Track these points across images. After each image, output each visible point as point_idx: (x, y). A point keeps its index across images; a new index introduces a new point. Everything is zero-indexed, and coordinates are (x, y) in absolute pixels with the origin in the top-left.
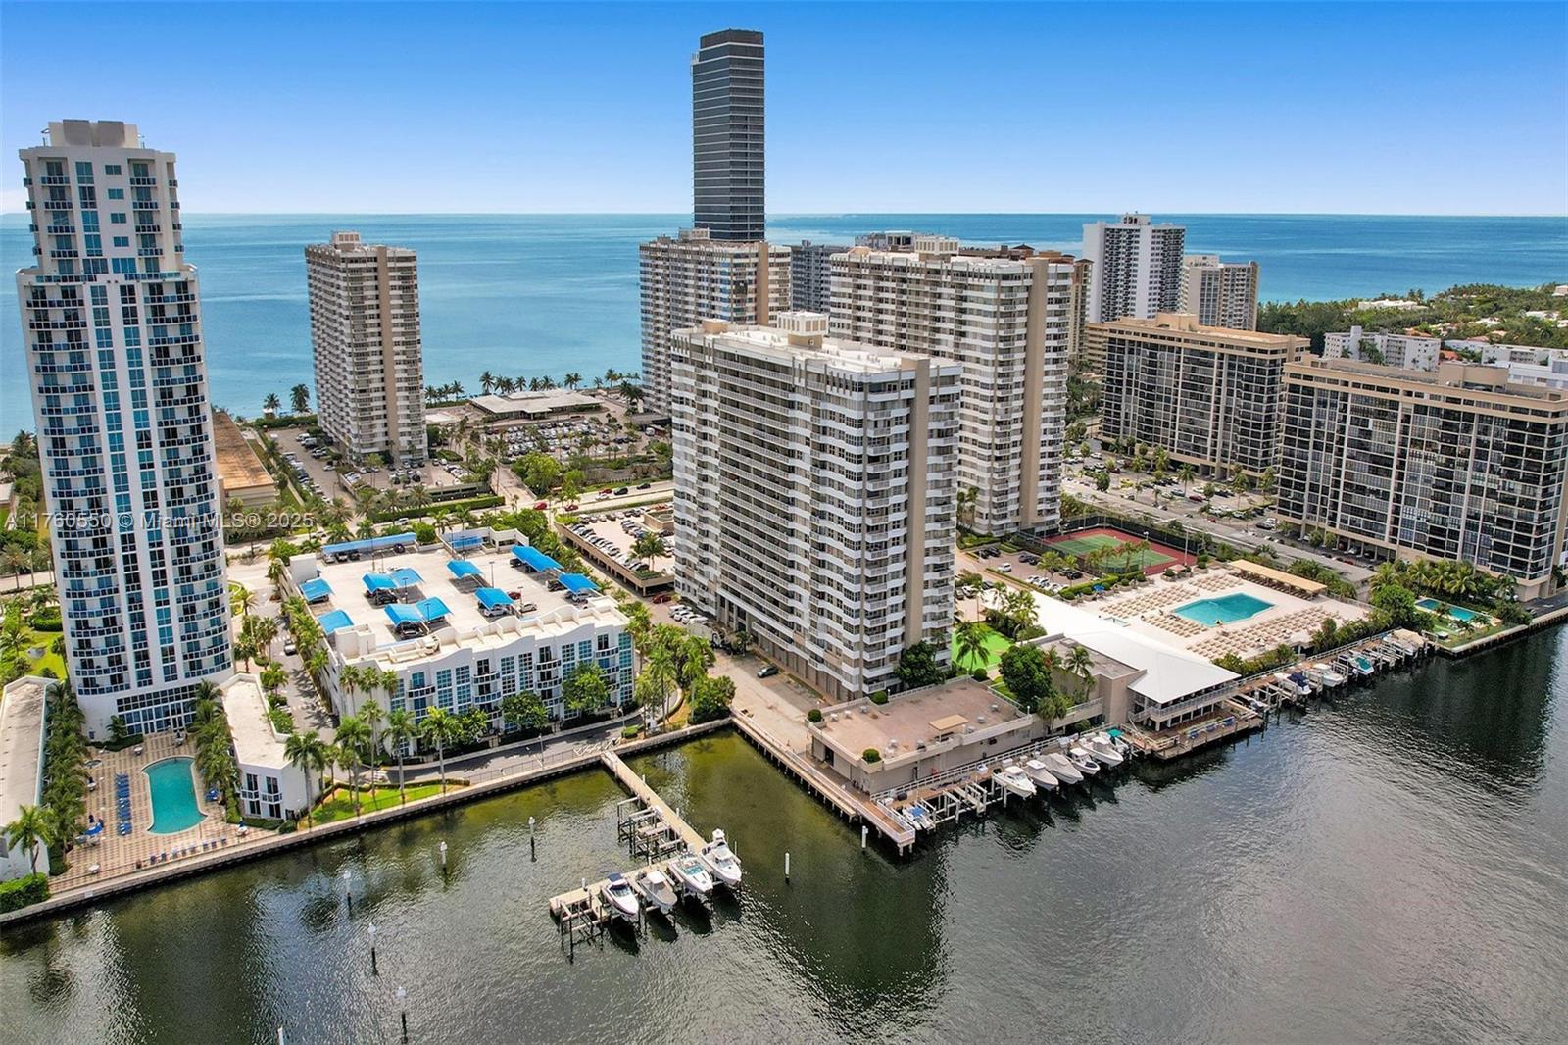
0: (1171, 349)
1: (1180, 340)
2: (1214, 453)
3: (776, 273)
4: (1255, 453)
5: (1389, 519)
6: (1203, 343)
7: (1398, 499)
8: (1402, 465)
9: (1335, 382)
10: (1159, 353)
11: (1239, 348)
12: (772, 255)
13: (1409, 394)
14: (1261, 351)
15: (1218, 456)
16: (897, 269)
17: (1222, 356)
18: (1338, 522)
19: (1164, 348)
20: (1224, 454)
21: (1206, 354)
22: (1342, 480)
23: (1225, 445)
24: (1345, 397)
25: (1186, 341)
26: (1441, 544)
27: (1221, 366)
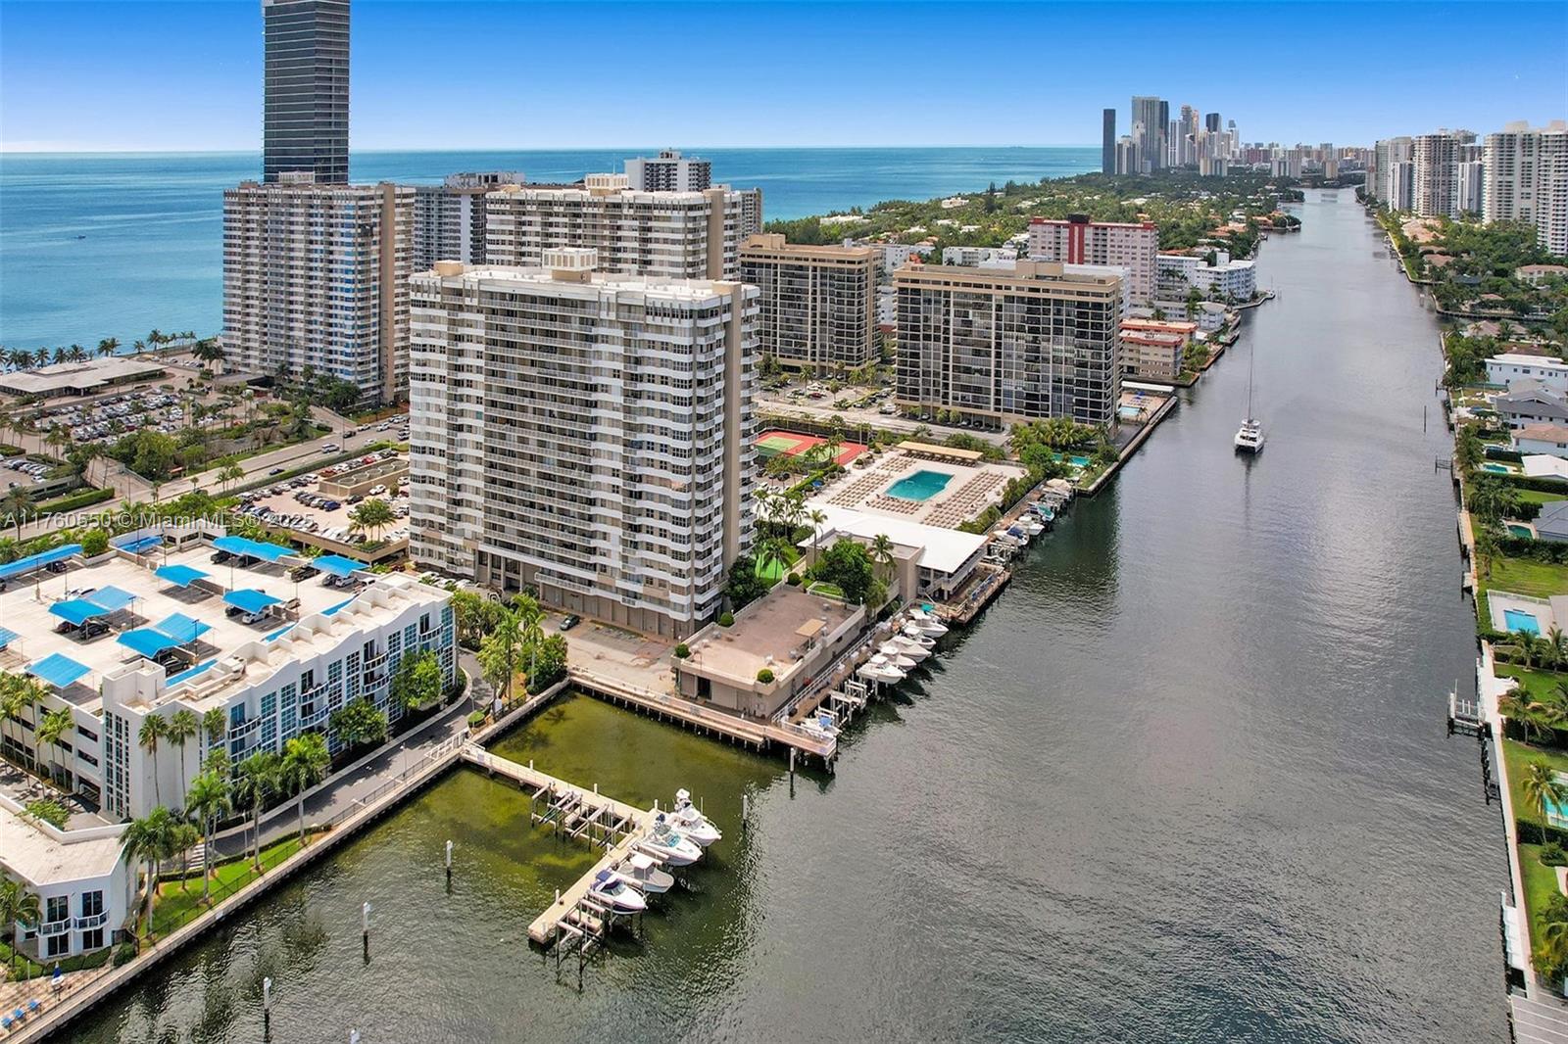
0: (768, 266)
1: (776, 258)
2: (813, 354)
3: (401, 214)
4: (850, 350)
5: (993, 392)
6: (797, 259)
7: (998, 374)
8: (998, 345)
9: (938, 283)
10: (757, 270)
11: (829, 261)
12: (399, 196)
13: (999, 287)
14: (849, 262)
15: (817, 357)
16: (569, 204)
17: (815, 269)
18: (950, 400)
19: (761, 265)
20: (823, 354)
21: (801, 268)
22: (951, 364)
23: (823, 346)
24: (947, 294)
25: (782, 258)
26: (1035, 407)
27: (815, 277)
